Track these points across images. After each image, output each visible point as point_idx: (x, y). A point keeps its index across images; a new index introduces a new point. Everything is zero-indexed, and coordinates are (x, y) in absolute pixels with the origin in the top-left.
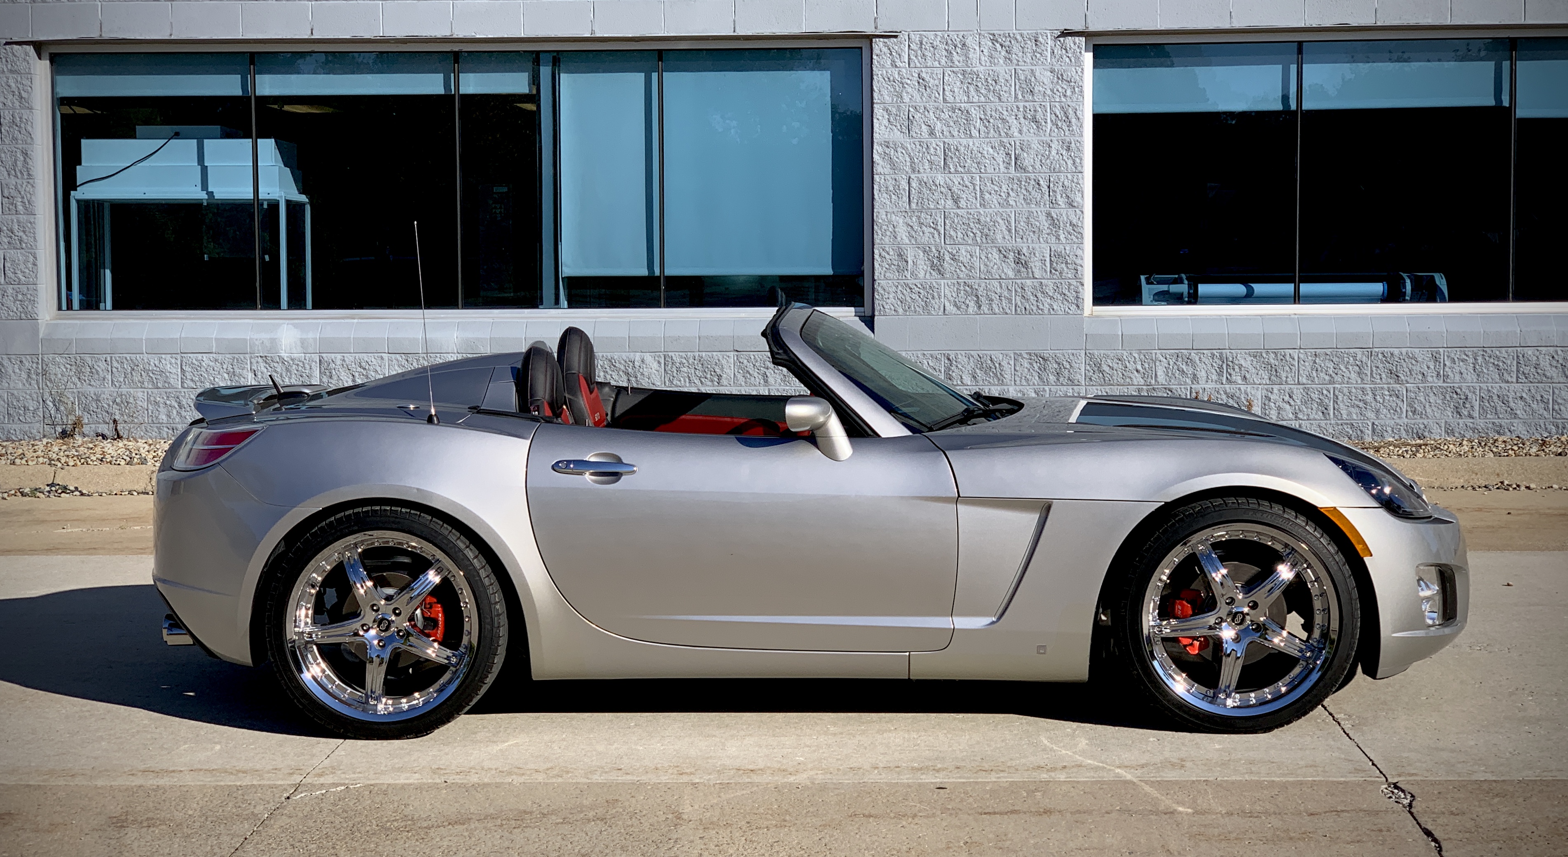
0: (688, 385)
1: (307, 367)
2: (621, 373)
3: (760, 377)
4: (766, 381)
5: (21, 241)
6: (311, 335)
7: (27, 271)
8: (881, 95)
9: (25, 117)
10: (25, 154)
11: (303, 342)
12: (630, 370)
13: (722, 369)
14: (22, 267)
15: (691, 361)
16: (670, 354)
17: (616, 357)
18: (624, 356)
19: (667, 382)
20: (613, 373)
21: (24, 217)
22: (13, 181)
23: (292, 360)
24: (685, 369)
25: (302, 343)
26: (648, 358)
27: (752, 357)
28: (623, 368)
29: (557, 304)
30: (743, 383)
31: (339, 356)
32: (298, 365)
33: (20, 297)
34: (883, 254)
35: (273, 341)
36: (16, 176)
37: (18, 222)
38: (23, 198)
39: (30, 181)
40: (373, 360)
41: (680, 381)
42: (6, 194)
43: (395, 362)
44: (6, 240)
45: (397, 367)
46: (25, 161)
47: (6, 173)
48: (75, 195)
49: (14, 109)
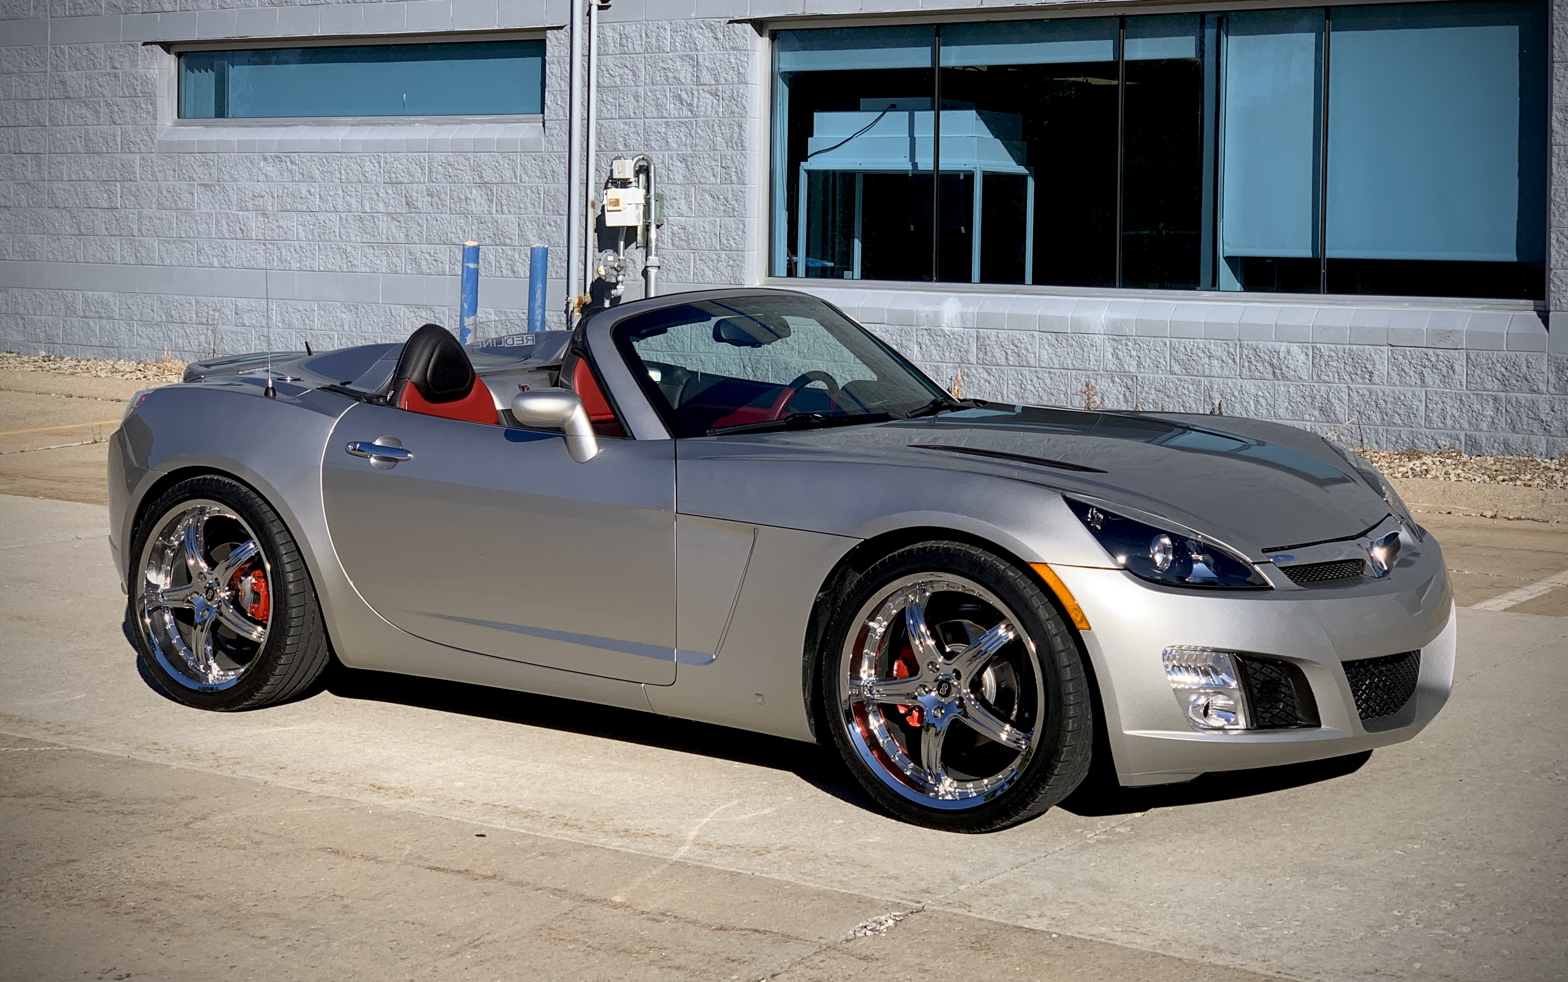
0: (1337, 381)
1: (965, 341)
2: (1266, 364)
3: (1417, 376)
4: (1423, 381)
5: (733, 209)
6: (971, 309)
7: (738, 238)
8: (1562, 52)
9: (741, 91)
10: (740, 126)
11: (963, 315)
12: (1275, 361)
13: (1374, 365)
14: (734, 234)
15: (1341, 354)
16: (1318, 345)
17: (1261, 346)
18: (1269, 345)
19: (1315, 377)
20: (1258, 364)
21: (738, 186)
22: (730, 152)
23: (953, 334)
24: (1334, 364)
25: (962, 317)
26: (1295, 349)
27: (1408, 353)
28: (1267, 358)
29: (1214, 285)
30: (1397, 383)
31: (994, 332)
32: (957, 339)
33: (731, 263)
34: (1562, 238)
35: (937, 314)
36: (732, 148)
37: (733, 191)
38: (736, 168)
39: (744, 152)
40: (1025, 337)
41: (1328, 376)
42: (724, 165)
43: (1045, 341)
44: (722, 208)
45: (1047, 347)
46: (740, 134)
47: (725, 144)
48: (804, 165)
49: (733, 84)
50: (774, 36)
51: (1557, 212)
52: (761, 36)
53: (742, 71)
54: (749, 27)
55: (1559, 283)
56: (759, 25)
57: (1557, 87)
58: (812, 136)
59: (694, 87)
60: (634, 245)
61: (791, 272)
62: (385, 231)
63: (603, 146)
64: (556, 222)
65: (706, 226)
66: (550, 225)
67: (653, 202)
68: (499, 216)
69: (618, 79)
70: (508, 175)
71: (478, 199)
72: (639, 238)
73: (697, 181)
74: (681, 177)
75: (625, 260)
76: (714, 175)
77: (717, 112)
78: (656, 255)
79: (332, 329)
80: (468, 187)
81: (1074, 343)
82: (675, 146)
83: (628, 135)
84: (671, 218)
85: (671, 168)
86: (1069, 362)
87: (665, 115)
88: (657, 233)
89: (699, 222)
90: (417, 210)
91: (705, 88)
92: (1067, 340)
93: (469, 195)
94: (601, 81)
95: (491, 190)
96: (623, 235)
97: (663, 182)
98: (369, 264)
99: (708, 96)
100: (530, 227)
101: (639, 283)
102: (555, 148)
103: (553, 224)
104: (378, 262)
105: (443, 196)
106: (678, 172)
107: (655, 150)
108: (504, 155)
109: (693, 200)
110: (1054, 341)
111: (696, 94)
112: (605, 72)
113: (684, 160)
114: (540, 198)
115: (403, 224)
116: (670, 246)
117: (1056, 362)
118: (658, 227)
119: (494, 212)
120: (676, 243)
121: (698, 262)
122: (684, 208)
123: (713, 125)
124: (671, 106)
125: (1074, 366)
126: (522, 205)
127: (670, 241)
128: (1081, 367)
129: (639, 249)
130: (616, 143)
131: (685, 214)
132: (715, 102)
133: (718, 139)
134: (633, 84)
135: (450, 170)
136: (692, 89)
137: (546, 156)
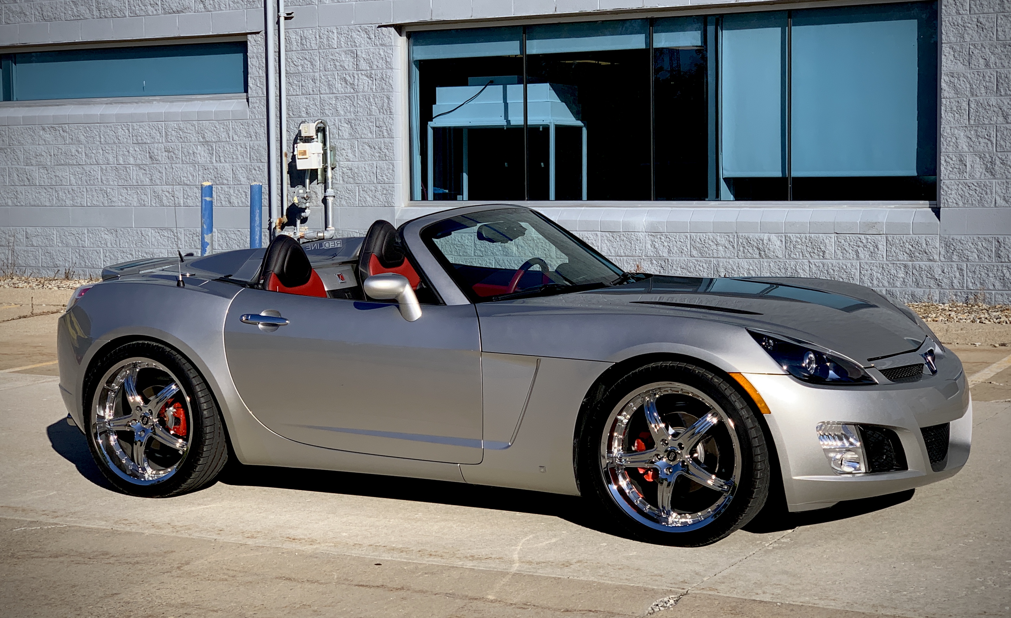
0: (801, 258)
2: (754, 248)
3: (854, 253)
4: (858, 256)
5: (385, 155)
7: (389, 175)
8: (948, 37)
9: (388, 74)
10: (388, 98)
12: (760, 246)
13: (825, 247)
14: (386, 172)
15: (804, 240)
16: (789, 235)
17: (751, 237)
18: (757, 235)
19: (787, 256)
20: (749, 248)
21: (388, 139)
22: (382, 116)
24: (799, 247)
26: (773, 237)
27: (848, 238)
28: (755, 244)
29: (717, 197)
30: (841, 258)
33: (385, 192)
34: (948, 159)
36: (383, 113)
37: (384, 143)
38: (387, 127)
39: (391, 116)
40: (591, 236)
41: (796, 255)
42: (378, 125)
43: (605, 238)
44: (377, 155)
45: (606, 242)
46: (388, 103)
47: (378, 111)
48: (431, 124)
49: (382, 69)
50: (409, 36)
51: (945, 143)
52: (401, 35)
53: (388, 60)
54: (392, 30)
55: (947, 189)
56: (399, 28)
57: (945, 60)
58: (435, 103)
59: (355, 72)
60: (315, 182)
61: (424, 197)
62: (135, 177)
63: (291, 114)
64: (259, 167)
65: (367, 167)
66: (255, 170)
67: (329, 151)
68: (219, 164)
69: (300, 68)
70: (223, 136)
71: (202, 153)
72: (319, 177)
73: (359, 137)
74: (347, 134)
75: (310, 192)
76: (371, 132)
77: (372, 89)
78: (332, 188)
79: (98, 246)
80: (194, 145)
81: (625, 239)
82: (342, 113)
83: (309, 106)
84: (341, 163)
85: (340, 128)
86: (622, 252)
87: (335, 91)
88: (332, 173)
89: (361, 164)
90: (158, 162)
91: (363, 73)
92: (620, 237)
93: (195, 151)
94: (288, 69)
95: (212, 147)
96: (308, 175)
97: (335, 138)
98: (124, 200)
99: (365, 78)
100: (241, 171)
101: (320, 208)
102: (257, 116)
103: (257, 169)
104: (131, 199)
105: (176, 152)
106: (345, 131)
107: (329, 116)
108: (220, 122)
109: (357, 150)
110: (611, 238)
111: (356, 76)
112: (291, 63)
113: (349, 122)
114: (247, 151)
115: (148, 172)
116: (341, 182)
117: (612, 251)
118: (333, 169)
119: (214, 162)
120: (346, 180)
121: (361, 192)
122: (350, 155)
123: (369, 98)
124: (339, 86)
125: (625, 254)
126: (234, 157)
127: (341, 178)
128: (630, 254)
129: (319, 185)
130: (300, 112)
131: (351, 160)
132: (370, 82)
133: (373, 107)
134: (311, 71)
135: (181, 133)
136: (353, 73)
137: (251, 122)
